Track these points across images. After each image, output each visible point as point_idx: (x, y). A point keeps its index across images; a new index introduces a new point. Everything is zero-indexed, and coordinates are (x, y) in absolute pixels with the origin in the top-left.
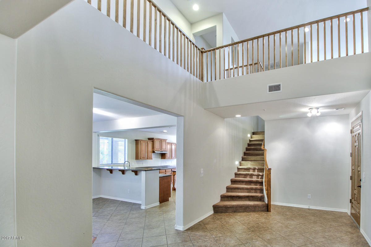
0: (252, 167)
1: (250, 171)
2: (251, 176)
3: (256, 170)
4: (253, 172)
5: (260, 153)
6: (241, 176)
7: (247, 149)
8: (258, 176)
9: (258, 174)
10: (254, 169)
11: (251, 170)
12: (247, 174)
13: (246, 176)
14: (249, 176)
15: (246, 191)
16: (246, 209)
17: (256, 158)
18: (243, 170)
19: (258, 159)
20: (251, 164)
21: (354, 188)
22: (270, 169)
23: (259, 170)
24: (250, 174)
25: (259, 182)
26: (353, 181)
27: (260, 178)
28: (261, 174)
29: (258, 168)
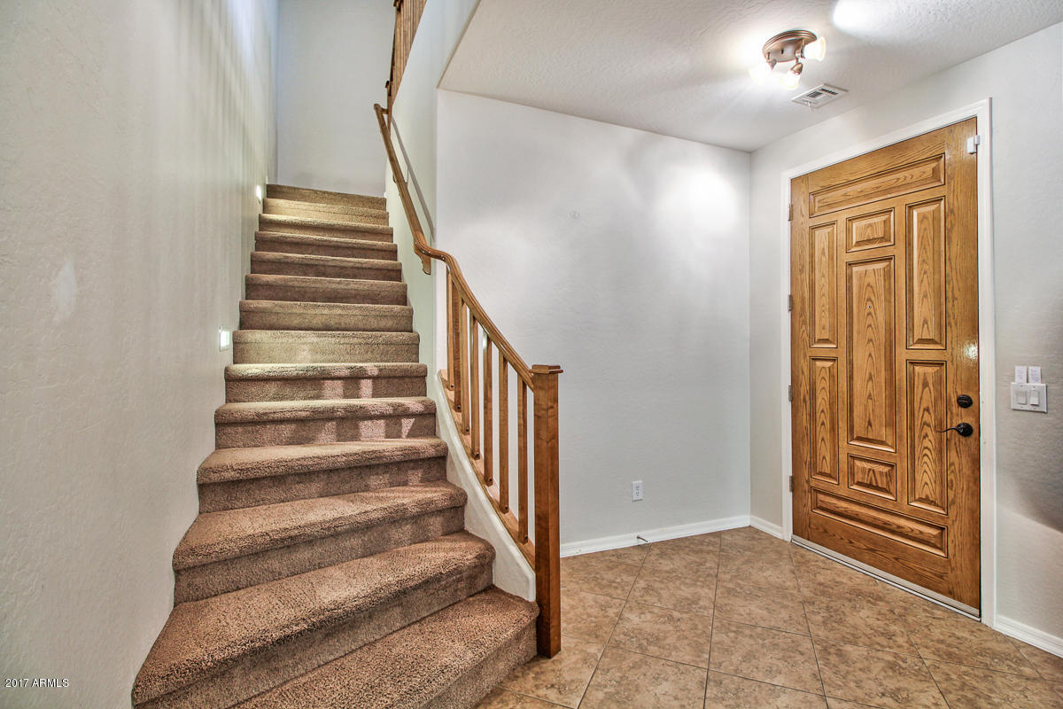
0: (342, 367)
1: (327, 392)
2: (349, 422)
3: (366, 386)
4: (345, 396)
5: (352, 286)
6: (268, 432)
7: (257, 264)
8: (393, 418)
9: (396, 407)
10: (353, 381)
11: (328, 383)
12: (315, 411)
13: (305, 427)
14: (331, 425)
17: (326, 311)
18: (272, 388)
19: (352, 321)
20: (315, 350)
21: (843, 433)
22: (555, 371)
23: (384, 382)
24: (333, 410)
25: (413, 457)
26: (813, 406)
27: (411, 435)
28: (412, 403)
29: (376, 373)
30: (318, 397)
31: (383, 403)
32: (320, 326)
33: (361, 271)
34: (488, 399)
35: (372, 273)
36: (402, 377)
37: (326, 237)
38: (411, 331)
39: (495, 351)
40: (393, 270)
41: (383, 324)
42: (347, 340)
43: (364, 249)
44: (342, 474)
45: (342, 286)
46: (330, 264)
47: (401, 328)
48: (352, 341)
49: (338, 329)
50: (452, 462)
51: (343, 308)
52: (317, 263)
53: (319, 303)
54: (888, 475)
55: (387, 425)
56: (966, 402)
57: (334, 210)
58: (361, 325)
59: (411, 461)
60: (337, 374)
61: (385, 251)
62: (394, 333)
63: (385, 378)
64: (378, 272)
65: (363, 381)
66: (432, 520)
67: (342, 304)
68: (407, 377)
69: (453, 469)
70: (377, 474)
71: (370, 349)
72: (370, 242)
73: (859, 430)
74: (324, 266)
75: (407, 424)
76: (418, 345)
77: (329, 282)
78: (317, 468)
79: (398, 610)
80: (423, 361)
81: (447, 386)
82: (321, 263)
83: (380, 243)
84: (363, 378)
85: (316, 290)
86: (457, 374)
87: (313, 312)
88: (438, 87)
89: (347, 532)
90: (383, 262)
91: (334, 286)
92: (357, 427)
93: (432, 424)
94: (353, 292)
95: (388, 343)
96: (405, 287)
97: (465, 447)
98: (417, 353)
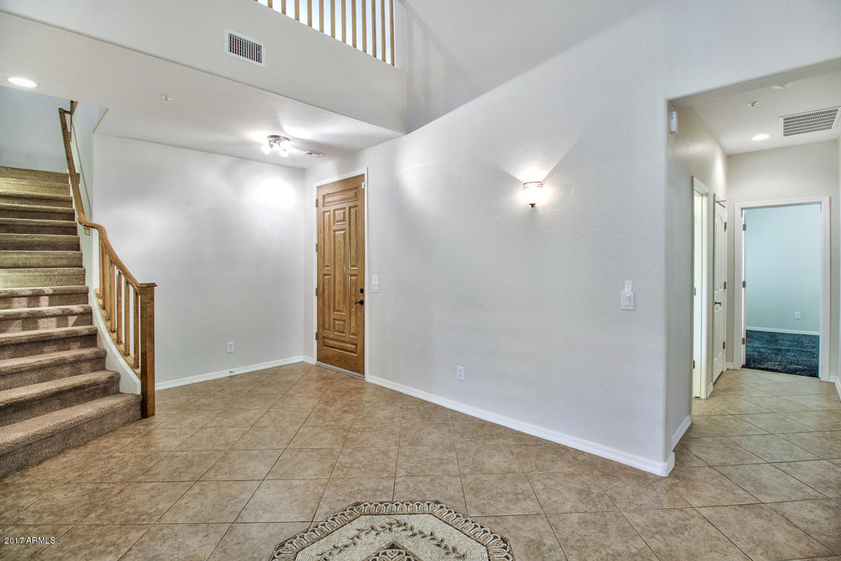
0: (27, 290)
1: (16, 305)
2: (31, 320)
3: (44, 301)
4: (29, 307)
5: (36, 239)
8: (63, 316)
9: (63, 311)
10: (34, 297)
11: (18, 299)
12: (6, 315)
14: (19, 322)
15: (34, 376)
16: (68, 437)
17: (15, 256)
19: (35, 262)
20: (6, 280)
21: (332, 309)
22: (152, 286)
23: (57, 297)
24: (19, 314)
25: (74, 335)
26: (324, 297)
27: (75, 324)
28: (76, 308)
29: (51, 292)
30: (8, 308)
31: (56, 309)
32: (10, 265)
33: (44, 228)
34: (119, 302)
35: (53, 229)
36: (71, 294)
37: (16, 204)
38: (82, 267)
39: (123, 278)
40: (70, 227)
41: (60, 262)
42: (30, 274)
43: (47, 212)
44: (25, 346)
45: (28, 239)
46: (19, 223)
47: (74, 265)
48: (34, 274)
49: (24, 267)
50: (100, 337)
51: (29, 253)
52: (7, 223)
53: (9, 251)
54: (344, 325)
55: (58, 321)
56: (362, 291)
57: (23, 183)
58: (42, 264)
59: (73, 337)
60: (22, 294)
61: (65, 213)
62: (66, 269)
63: (58, 295)
64: (58, 229)
65: (43, 297)
66: (83, 365)
67: (27, 251)
68: (74, 294)
69: (100, 340)
70: (49, 345)
71: (49, 279)
72: (53, 208)
73: (337, 308)
74: (14, 225)
75: (72, 319)
76: (84, 275)
77: (17, 236)
78: (9, 343)
79: (58, 401)
80: (87, 285)
81: (98, 296)
82: (11, 223)
83: (61, 208)
84: (42, 296)
85: (7, 243)
86: (104, 291)
87: (5, 257)
88: (94, 132)
89: (27, 371)
90: (62, 222)
91: (21, 239)
92: (36, 322)
93: (89, 319)
94: (37, 243)
95: (62, 275)
96: (79, 239)
97: (107, 327)
98: (84, 280)
